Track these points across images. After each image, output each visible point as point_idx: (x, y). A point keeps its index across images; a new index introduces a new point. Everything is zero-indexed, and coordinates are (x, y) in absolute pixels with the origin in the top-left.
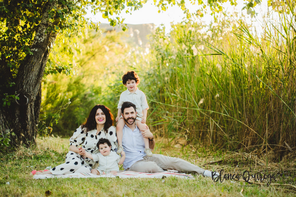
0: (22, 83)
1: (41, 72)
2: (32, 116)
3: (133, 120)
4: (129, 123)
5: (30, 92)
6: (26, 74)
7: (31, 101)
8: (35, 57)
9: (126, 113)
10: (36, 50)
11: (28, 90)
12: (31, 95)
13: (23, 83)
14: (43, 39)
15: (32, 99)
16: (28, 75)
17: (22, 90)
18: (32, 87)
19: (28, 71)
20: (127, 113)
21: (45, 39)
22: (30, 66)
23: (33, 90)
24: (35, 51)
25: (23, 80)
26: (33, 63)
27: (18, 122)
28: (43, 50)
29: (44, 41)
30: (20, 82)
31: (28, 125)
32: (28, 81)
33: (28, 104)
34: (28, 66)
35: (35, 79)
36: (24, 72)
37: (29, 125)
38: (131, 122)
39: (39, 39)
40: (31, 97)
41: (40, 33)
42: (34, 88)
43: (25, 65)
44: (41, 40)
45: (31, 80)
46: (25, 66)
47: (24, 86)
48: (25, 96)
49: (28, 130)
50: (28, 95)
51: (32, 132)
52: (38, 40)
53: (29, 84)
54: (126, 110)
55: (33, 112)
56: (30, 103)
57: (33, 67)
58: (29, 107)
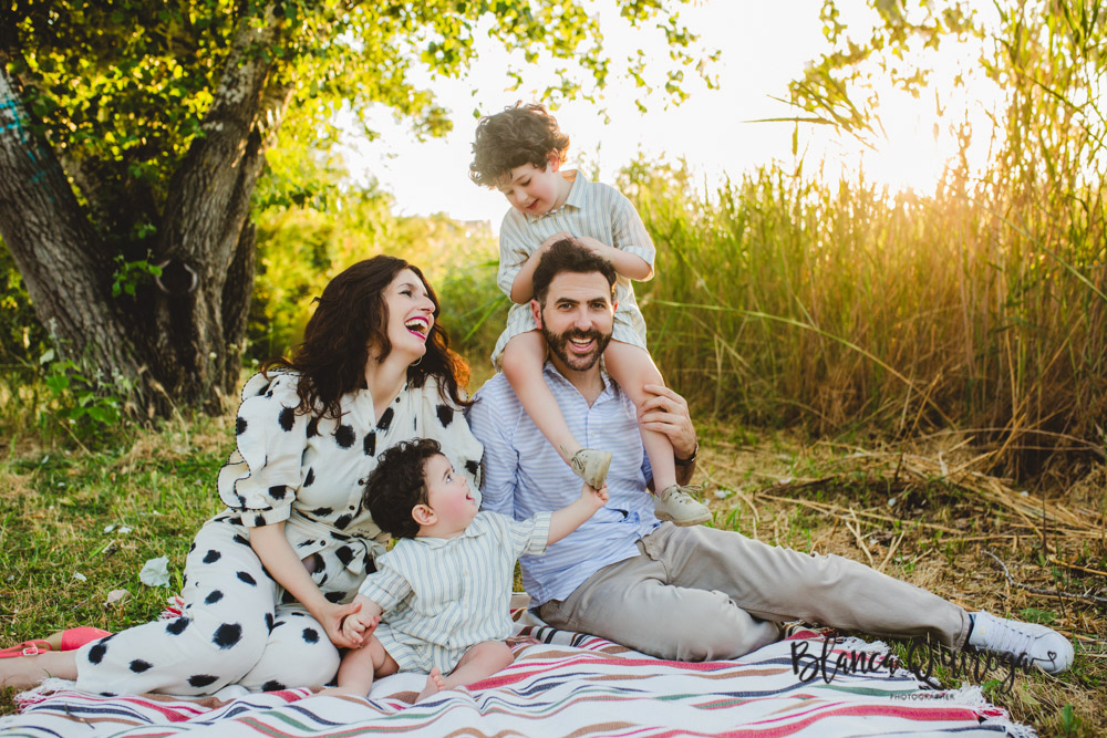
0: (177, 227)
1: (239, 197)
2: (212, 329)
3: (594, 346)
4: (571, 358)
5: (204, 256)
6: (188, 202)
7: (207, 284)
8: (215, 148)
9: (562, 300)
10: (219, 127)
11: (197, 249)
12: (208, 264)
13: (180, 226)
14: (241, 95)
15: (212, 279)
16: (197, 203)
17: (177, 249)
18: (211, 240)
19: (196, 192)
20: (568, 304)
21: (246, 95)
22: (200, 175)
23: (216, 250)
24: (214, 130)
25: (182, 219)
26: (209, 166)
27: (168, 346)
28: (240, 127)
29: (243, 100)
30: (171, 226)
31: (198, 355)
32: (196, 223)
33: (196, 290)
34: (194, 176)
35: (221, 219)
36: (182, 195)
37: (201, 351)
38: (583, 355)
39: (228, 95)
40: (206, 269)
41: (230, 75)
42: (219, 244)
43: (186, 172)
44: (233, 96)
45: (205, 219)
46: (187, 175)
47: (186, 238)
48: (188, 268)
49: (200, 368)
50: (197, 264)
51: (212, 372)
52: (224, 97)
53: (200, 233)
54: (565, 284)
55: (218, 315)
56: (204, 289)
57: (211, 179)
58: (200, 299)
